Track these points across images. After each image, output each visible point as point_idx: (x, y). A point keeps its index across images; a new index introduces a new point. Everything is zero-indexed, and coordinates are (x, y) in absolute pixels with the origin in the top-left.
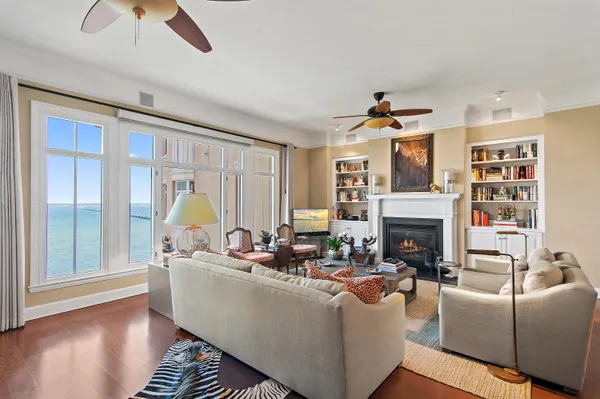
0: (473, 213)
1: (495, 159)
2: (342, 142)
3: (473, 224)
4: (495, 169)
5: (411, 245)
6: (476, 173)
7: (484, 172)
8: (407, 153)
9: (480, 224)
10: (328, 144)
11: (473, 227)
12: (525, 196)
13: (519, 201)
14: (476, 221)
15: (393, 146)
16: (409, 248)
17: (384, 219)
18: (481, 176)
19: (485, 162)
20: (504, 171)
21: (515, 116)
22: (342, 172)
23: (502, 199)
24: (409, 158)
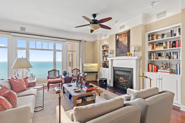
0: (148, 66)
1: (160, 39)
2: (103, 38)
3: (149, 71)
4: (160, 44)
5: (122, 79)
6: (151, 46)
7: (155, 46)
8: (120, 40)
9: (152, 71)
10: (98, 39)
11: (148, 73)
12: (175, 57)
13: (172, 60)
14: (150, 69)
15: (116, 37)
16: (121, 80)
17: (113, 67)
18: (153, 48)
19: (155, 40)
20: (164, 44)
21: (168, 15)
22: (104, 49)
23: (163, 59)
24: (121, 42)
